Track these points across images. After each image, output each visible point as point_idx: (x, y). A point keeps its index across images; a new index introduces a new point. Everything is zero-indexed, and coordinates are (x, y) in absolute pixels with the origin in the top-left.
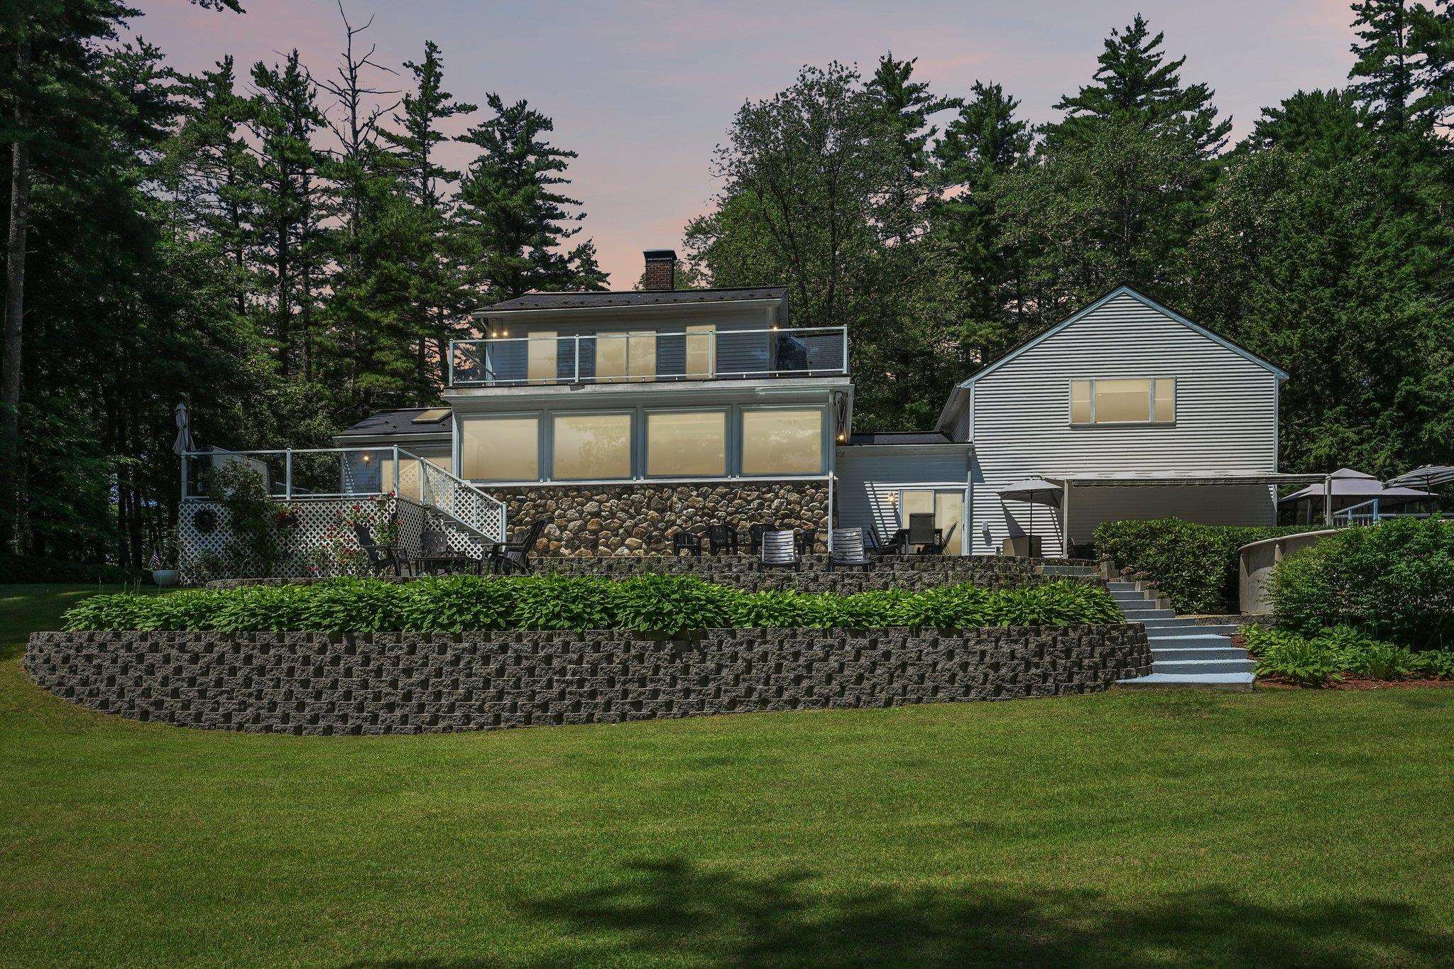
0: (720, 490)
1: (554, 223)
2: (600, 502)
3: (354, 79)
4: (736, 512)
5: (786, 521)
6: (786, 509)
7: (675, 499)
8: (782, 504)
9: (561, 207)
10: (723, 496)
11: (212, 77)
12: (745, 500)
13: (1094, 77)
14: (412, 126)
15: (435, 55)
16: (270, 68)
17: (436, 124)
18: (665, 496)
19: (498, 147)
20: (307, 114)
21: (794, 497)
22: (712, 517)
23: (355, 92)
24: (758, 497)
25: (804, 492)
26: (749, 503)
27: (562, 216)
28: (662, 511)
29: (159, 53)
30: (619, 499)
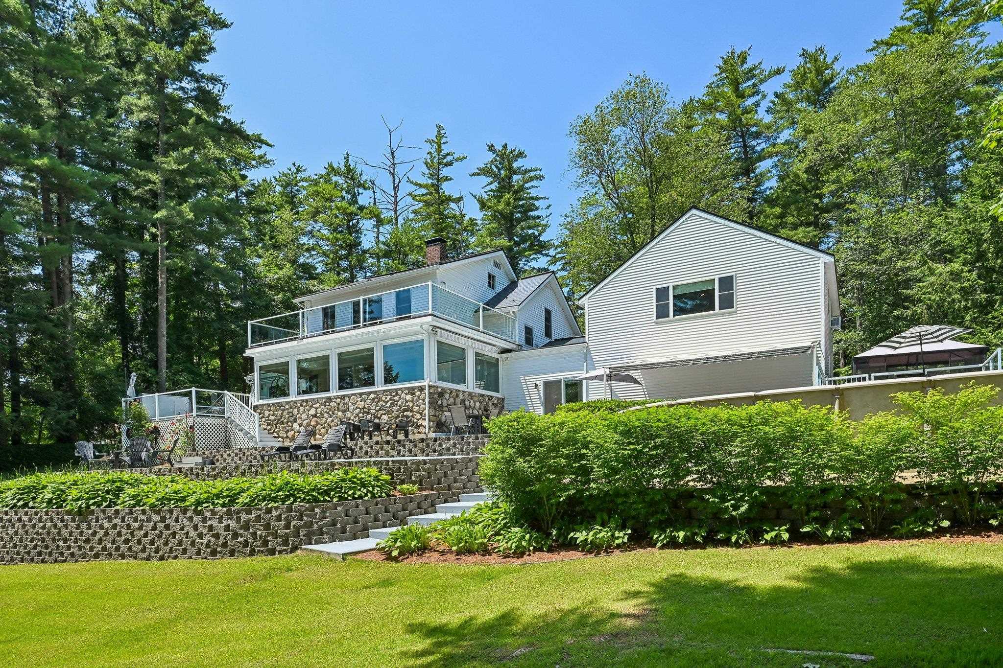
0: (372, 396)
1: (532, 214)
2: (316, 408)
3: (393, 157)
4: (380, 410)
5: (405, 413)
6: (405, 406)
7: (350, 404)
8: (403, 403)
9: (536, 203)
10: (373, 400)
11: (322, 176)
12: (384, 401)
13: (902, 18)
14: (431, 176)
15: (442, 132)
16: (335, 166)
17: (445, 172)
18: (346, 402)
19: (496, 175)
20: (360, 185)
21: (409, 397)
22: (368, 413)
23: (394, 164)
24: (391, 399)
25: (414, 394)
26: (386, 403)
27: (537, 209)
28: (344, 411)
29: (304, 168)
30: (325, 406)
